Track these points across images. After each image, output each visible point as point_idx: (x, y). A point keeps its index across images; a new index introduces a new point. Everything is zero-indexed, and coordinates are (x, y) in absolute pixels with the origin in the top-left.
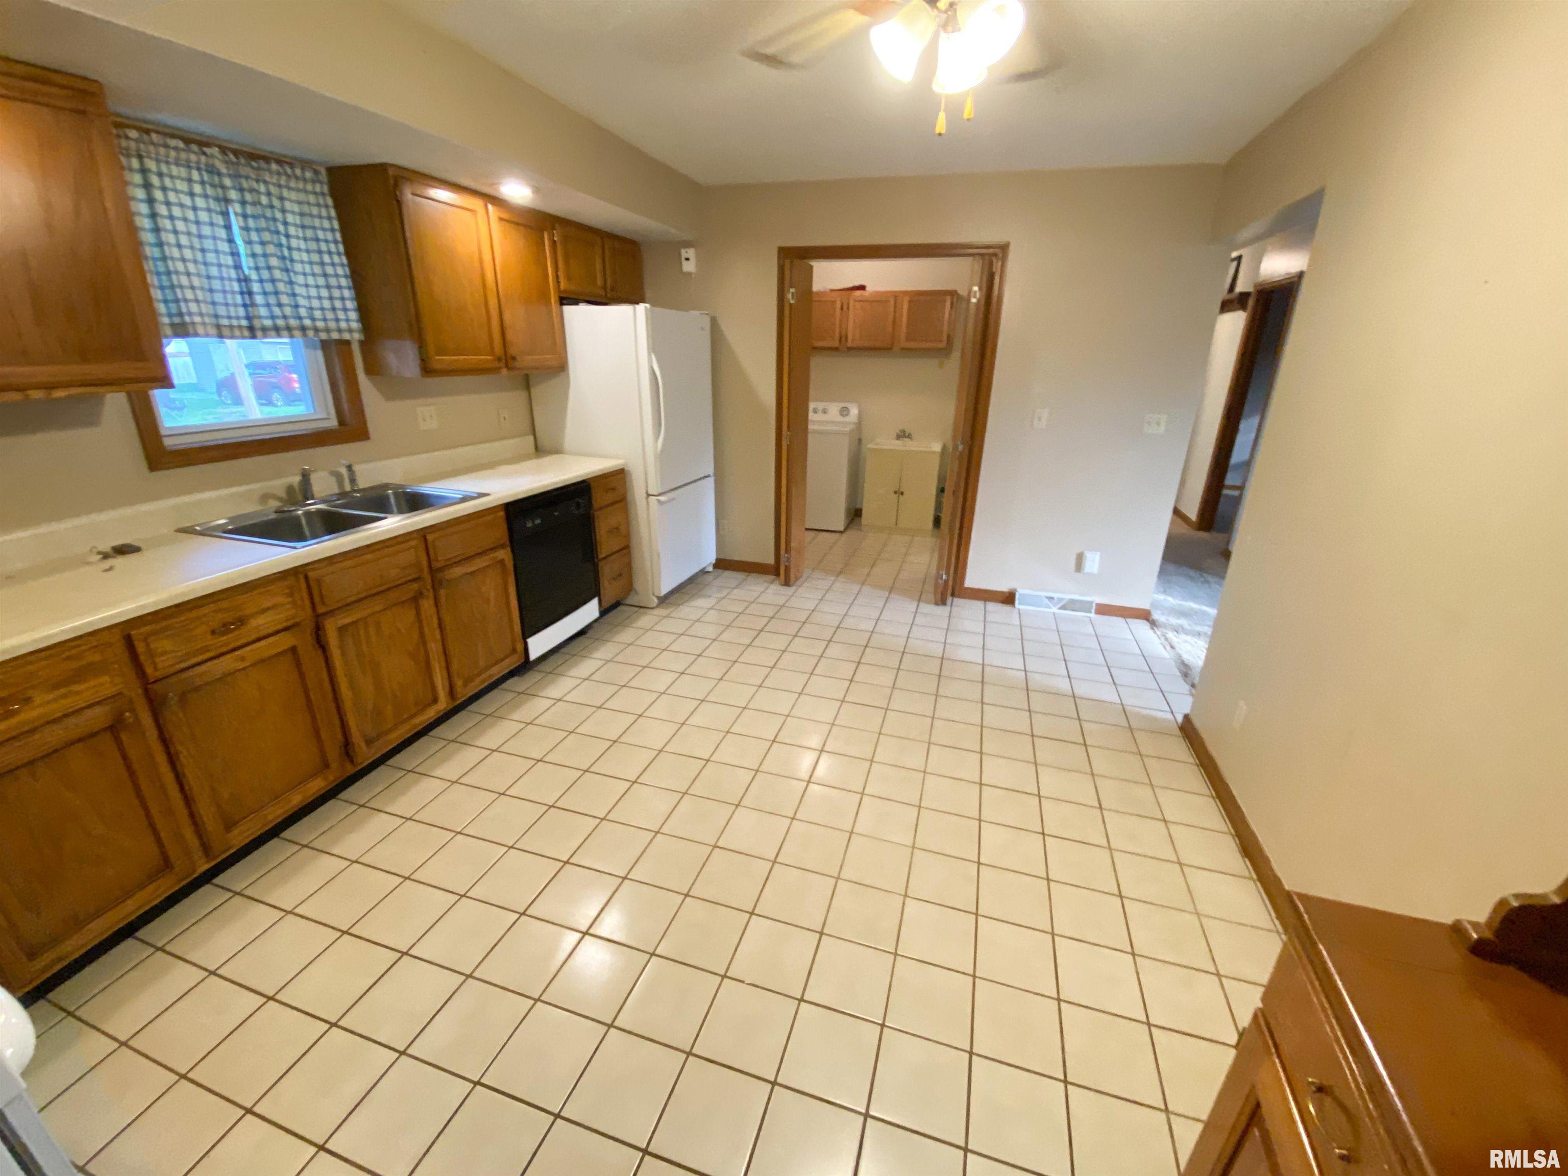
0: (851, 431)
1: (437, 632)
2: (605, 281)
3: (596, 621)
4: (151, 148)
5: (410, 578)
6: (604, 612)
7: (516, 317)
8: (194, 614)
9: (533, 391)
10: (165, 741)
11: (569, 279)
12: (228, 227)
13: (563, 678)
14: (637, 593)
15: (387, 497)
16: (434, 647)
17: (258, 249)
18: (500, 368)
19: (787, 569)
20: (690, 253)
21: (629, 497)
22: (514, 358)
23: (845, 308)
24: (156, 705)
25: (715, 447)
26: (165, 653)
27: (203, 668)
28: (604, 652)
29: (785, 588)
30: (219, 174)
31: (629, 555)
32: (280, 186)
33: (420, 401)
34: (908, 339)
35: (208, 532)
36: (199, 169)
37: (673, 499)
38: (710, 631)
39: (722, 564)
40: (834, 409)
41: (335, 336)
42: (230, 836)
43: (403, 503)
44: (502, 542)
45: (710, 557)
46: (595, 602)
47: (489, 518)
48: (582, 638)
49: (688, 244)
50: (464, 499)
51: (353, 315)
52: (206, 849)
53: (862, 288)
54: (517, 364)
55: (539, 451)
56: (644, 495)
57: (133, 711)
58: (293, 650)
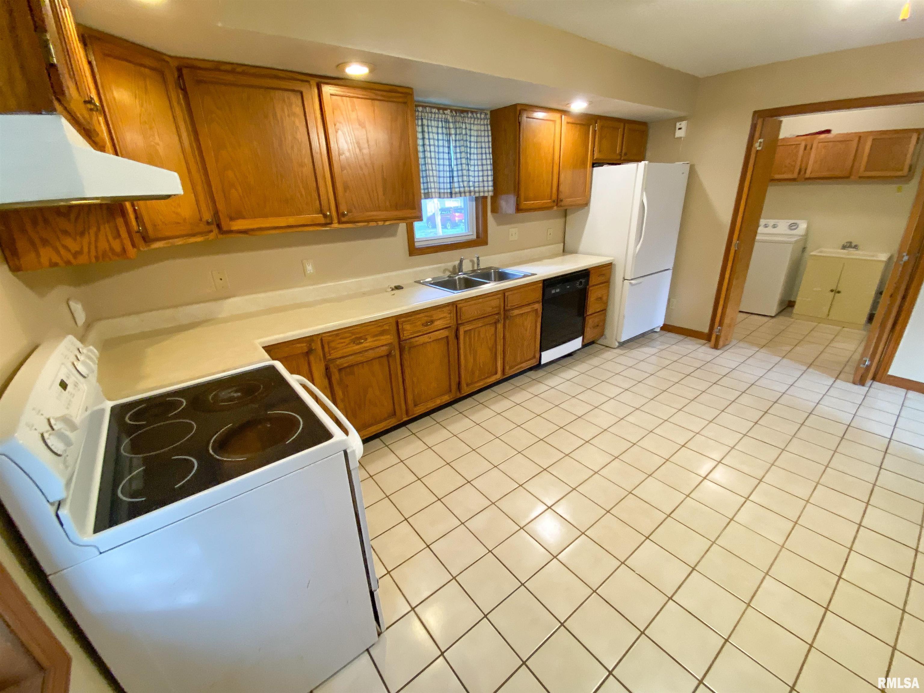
0: (796, 242)
1: (502, 341)
2: (622, 150)
3: (578, 350)
4: (426, 114)
5: (495, 313)
6: (584, 346)
7: (567, 177)
8: (418, 316)
9: (567, 218)
10: (402, 365)
11: (600, 151)
12: (449, 147)
13: (556, 377)
14: (606, 338)
15: (491, 273)
16: (500, 348)
17: (458, 156)
18: (553, 207)
19: (718, 338)
20: (683, 124)
21: (611, 281)
22: (561, 201)
23: (808, 147)
24: (401, 350)
25: (677, 251)
26: (407, 330)
27: (417, 339)
28: (582, 367)
29: (713, 350)
30: (449, 122)
31: (605, 315)
32: (471, 124)
33: (513, 225)
34: (866, 170)
35: (425, 284)
36: (442, 121)
37: (640, 283)
38: (650, 369)
39: (666, 328)
40: (783, 226)
41: (482, 194)
42: (415, 409)
43: (497, 276)
44: (538, 300)
45: (661, 322)
46: (581, 339)
47: (534, 287)
48: (569, 358)
49: (681, 119)
50: (525, 276)
51: (491, 184)
52: (407, 413)
53: (828, 131)
54: (562, 204)
55: (565, 252)
56: (622, 279)
57: (395, 351)
58: (447, 337)
